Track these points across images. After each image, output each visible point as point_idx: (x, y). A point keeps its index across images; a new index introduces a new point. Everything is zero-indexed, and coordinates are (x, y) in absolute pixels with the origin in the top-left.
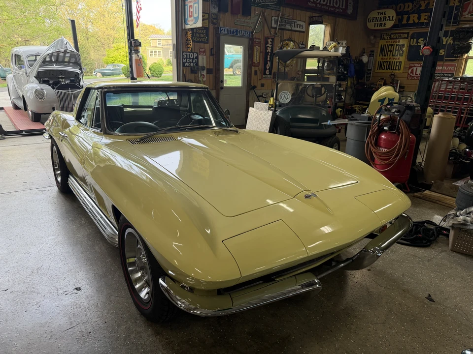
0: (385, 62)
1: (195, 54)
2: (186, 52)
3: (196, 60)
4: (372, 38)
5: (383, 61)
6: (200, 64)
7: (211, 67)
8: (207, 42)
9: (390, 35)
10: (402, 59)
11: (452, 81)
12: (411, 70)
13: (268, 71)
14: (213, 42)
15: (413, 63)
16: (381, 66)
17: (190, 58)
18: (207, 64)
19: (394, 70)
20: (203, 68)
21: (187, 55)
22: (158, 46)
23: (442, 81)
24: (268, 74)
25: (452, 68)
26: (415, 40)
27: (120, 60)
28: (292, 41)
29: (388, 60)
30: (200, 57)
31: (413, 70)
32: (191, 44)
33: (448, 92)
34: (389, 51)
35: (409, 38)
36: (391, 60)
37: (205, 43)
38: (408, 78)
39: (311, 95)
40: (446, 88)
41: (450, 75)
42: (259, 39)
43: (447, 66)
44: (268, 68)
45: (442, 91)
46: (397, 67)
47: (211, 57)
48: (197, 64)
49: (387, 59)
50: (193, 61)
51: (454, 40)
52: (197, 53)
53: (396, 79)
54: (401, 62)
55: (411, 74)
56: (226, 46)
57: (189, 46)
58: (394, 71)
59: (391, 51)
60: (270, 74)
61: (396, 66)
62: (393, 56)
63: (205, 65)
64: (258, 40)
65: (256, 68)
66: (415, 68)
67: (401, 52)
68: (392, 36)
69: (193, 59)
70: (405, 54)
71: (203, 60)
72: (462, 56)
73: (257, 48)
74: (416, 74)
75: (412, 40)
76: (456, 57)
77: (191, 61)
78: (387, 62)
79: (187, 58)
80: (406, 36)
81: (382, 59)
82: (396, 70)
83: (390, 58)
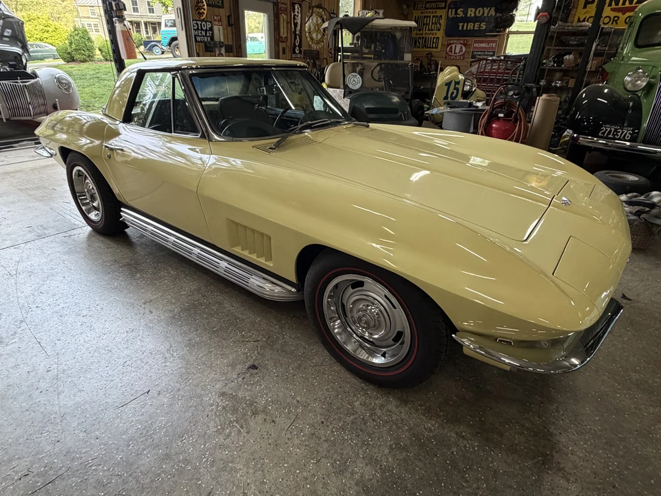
0: (420, 38)
1: (208, 23)
2: (196, 21)
3: (211, 32)
4: (405, 7)
5: (418, 36)
6: (216, 38)
7: (230, 43)
8: (222, 7)
9: (425, 4)
10: (440, 34)
11: (496, 60)
12: (449, 47)
13: (297, 48)
14: (230, 8)
15: (453, 40)
16: (415, 43)
17: (202, 29)
18: (224, 38)
19: (430, 48)
20: (221, 44)
21: (197, 24)
22: (91, 16)
23: (487, 60)
24: (297, 52)
25: (494, 45)
26: (454, 10)
27: (38, 36)
28: (322, 8)
29: (424, 36)
30: (216, 28)
31: (451, 47)
32: (205, 7)
33: (493, 73)
34: (424, 24)
35: (447, 7)
36: (427, 35)
37: (219, 7)
38: (446, 57)
39: (377, 79)
40: (491, 69)
41: (491, 53)
42: (285, 4)
43: (489, 42)
44: (297, 44)
45: (486, 72)
46: (434, 45)
47: (229, 28)
48: (212, 38)
49: (422, 34)
50: (206, 34)
51: (496, 11)
52: (211, 22)
53: (433, 59)
54: (438, 38)
55: (450, 53)
56: (246, 12)
57: (203, 10)
58: (431, 50)
59: (427, 24)
60: (300, 52)
61: (433, 43)
62: (429, 30)
63: (222, 40)
64: (283, 6)
65: (284, 45)
66: (454, 46)
67: (438, 26)
68: (428, 5)
69: (206, 31)
70: (443, 28)
71: (219, 33)
72: (505, 30)
73: (283, 17)
74: (455, 53)
75: (450, 10)
76: (498, 32)
77: (204, 33)
78: (423, 38)
79: (198, 29)
80: (444, 5)
81: (416, 34)
82: (433, 48)
83: (426, 34)
